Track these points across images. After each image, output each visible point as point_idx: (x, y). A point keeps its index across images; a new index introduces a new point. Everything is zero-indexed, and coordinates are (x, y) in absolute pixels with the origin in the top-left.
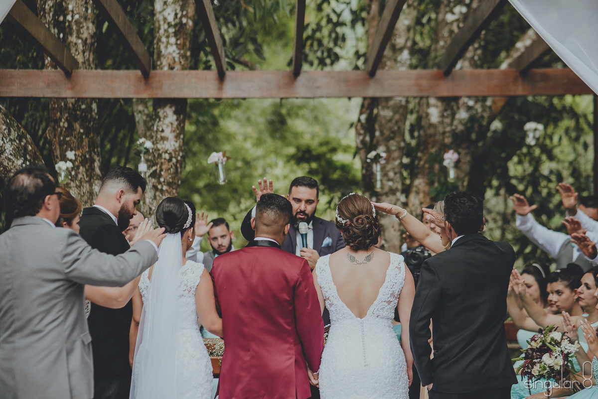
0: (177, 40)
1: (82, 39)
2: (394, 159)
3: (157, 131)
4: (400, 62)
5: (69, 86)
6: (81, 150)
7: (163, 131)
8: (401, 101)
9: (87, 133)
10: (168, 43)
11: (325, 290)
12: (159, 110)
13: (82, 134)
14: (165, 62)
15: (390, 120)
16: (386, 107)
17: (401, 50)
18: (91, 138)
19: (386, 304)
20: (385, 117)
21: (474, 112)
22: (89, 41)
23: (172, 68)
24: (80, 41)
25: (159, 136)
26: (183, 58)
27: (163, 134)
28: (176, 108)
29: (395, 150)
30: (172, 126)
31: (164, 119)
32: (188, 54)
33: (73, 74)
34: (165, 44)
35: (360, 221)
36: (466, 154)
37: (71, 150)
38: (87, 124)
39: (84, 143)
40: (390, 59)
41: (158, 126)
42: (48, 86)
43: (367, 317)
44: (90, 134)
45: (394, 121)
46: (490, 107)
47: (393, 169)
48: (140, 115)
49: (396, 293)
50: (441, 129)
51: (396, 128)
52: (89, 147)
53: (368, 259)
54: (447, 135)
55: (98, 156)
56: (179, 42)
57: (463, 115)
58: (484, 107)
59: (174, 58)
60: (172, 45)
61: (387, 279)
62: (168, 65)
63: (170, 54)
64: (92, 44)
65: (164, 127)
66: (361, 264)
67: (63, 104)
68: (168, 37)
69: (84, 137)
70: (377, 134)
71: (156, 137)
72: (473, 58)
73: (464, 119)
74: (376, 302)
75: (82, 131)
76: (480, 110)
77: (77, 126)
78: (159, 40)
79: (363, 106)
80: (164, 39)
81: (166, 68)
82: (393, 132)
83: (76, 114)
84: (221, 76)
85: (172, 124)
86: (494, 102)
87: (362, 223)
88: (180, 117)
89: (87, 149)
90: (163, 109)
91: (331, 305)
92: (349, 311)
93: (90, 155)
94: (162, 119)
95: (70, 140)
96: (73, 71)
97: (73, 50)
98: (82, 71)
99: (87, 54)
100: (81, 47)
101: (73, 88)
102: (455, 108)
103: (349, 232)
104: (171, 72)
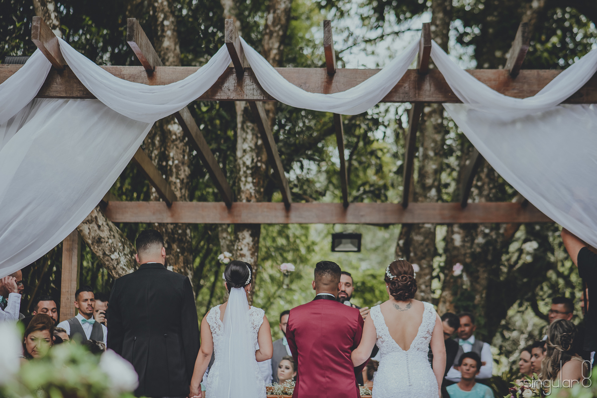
0: (253, 179)
1: (179, 179)
2: (426, 275)
3: (237, 249)
4: (429, 198)
5: (169, 214)
6: (177, 266)
7: (241, 250)
8: (430, 228)
9: (182, 253)
10: (246, 181)
11: (379, 330)
12: (238, 233)
13: (179, 253)
14: (243, 196)
15: (422, 244)
16: (418, 234)
17: (430, 188)
18: (185, 256)
19: (424, 339)
20: (417, 241)
21: (489, 238)
22: (185, 181)
23: (248, 200)
24: (178, 181)
25: (238, 254)
26: (257, 193)
27: (242, 252)
28: (252, 232)
29: (426, 268)
30: (249, 246)
31: (242, 240)
32: (262, 190)
33: (173, 205)
34: (244, 182)
35: (404, 278)
36: (484, 272)
37: (170, 265)
38: (182, 245)
39: (180, 260)
40: (421, 195)
41: (238, 246)
42: (154, 213)
43: (410, 350)
44: (184, 253)
45: (424, 245)
46: (503, 234)
47: (425, 282)
48: (224, 241)
49: (431, 332)
50: (463, 251)
51: (426, 250)
52: (184, 263)
53: (409, 306)
54: (468, 255)
55: (191, 270)
56: (254, 181)
57: (480, 240)
58: (498, 234)
59: (251, 193)
60: (249, 183)
61: (424, 320)
62: (246, 198)
63: (248, 190)
64: (187, 183)
65: (243, 246)
66: (403, 310)
67: (164, 230)
68: (246, 177)
69: (180, 255)
70: (412, 254)
71: (236, 254)
72: (488, 195)
73: (481, 243)
74: (416, 338)
75: (178, 250)
76: (494, 237)
77: (175, 246)
78: (240, 179)
79: (401, 234)
80: (243, 179)
81: (244, 201)
82: (425, 253)
83: (174, 237)
84: (287, 208)
85: (248, 244)
86: (506, 230)
87: (406, 280)
88: (255, 238)
89: (182, 265)
90: (242, 232)
91: (383, 342)
92: (397, 345)
93: (185, 269)
94: (241, 240)
95: (169, 258)
96: (173, 203)
97: (173, 188)
98: (180, 203)
99: (183, 191)
100: (179, 185)
101: (172, 216)
102: (474, 234)
103: (395, 285)
104: (248, 203)
